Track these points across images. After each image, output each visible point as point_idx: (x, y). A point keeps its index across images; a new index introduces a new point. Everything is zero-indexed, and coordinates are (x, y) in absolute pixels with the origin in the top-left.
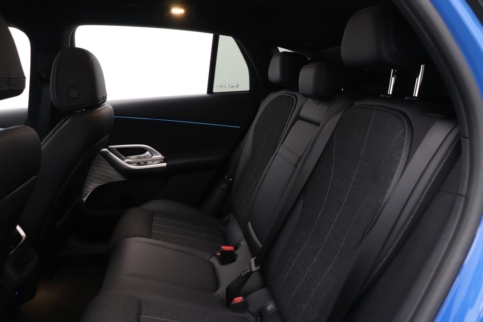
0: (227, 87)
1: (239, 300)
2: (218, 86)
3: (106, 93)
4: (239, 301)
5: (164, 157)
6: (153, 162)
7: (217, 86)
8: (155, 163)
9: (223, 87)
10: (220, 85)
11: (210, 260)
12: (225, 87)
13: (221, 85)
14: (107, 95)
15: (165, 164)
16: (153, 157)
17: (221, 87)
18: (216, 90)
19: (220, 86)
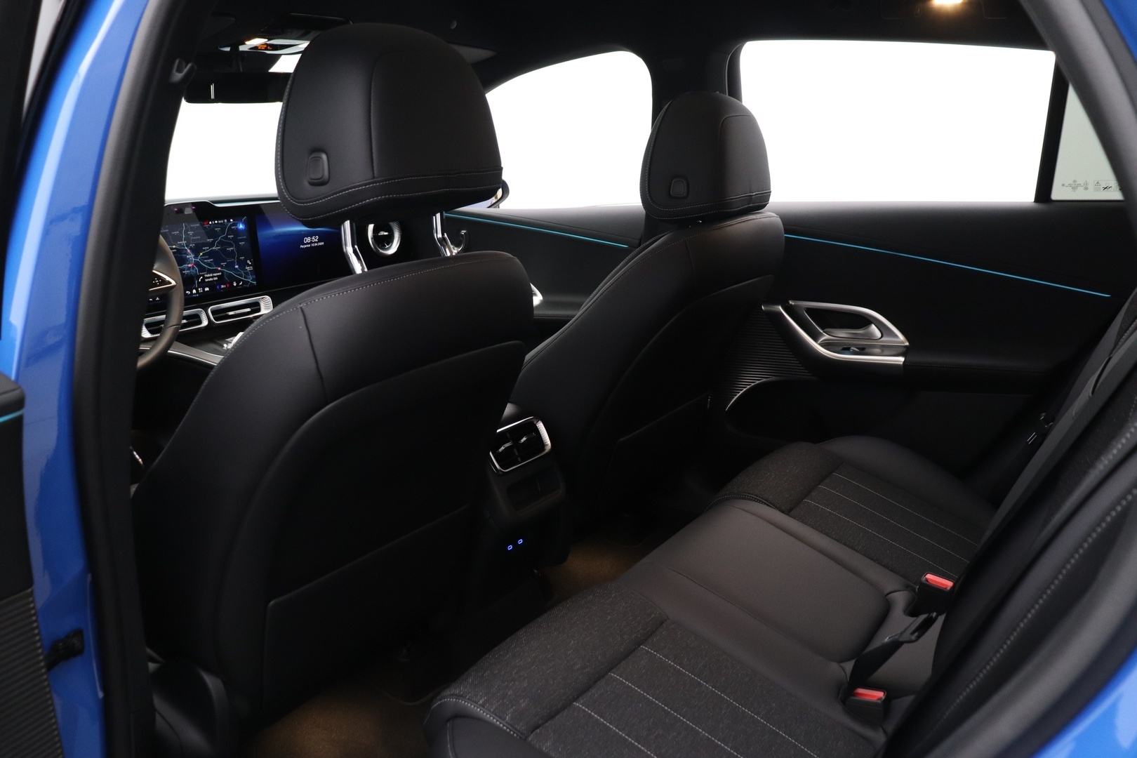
0: (1091, 187)
1: (874, 696)
2: (1066, 184)
3: (769, 188)
4: (874, 699)
5: (907, 344)
6: (883, 351)
7: (1063, 185)
8: (885, 353)
9: (1079, 188)
10: (1072, 183)
11: (893, 594)
12: (1086, 189)
13: (1075, 181)
14: (770, 192)
15: (902, 359)
16: (883, 339)
17: (1074, 187)
18: (1059, 192)
19: (1070, 185)
